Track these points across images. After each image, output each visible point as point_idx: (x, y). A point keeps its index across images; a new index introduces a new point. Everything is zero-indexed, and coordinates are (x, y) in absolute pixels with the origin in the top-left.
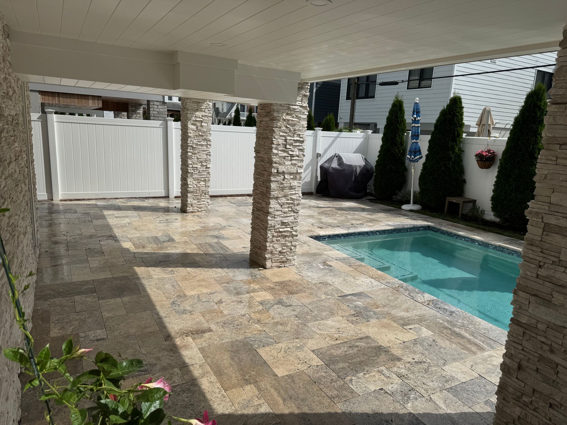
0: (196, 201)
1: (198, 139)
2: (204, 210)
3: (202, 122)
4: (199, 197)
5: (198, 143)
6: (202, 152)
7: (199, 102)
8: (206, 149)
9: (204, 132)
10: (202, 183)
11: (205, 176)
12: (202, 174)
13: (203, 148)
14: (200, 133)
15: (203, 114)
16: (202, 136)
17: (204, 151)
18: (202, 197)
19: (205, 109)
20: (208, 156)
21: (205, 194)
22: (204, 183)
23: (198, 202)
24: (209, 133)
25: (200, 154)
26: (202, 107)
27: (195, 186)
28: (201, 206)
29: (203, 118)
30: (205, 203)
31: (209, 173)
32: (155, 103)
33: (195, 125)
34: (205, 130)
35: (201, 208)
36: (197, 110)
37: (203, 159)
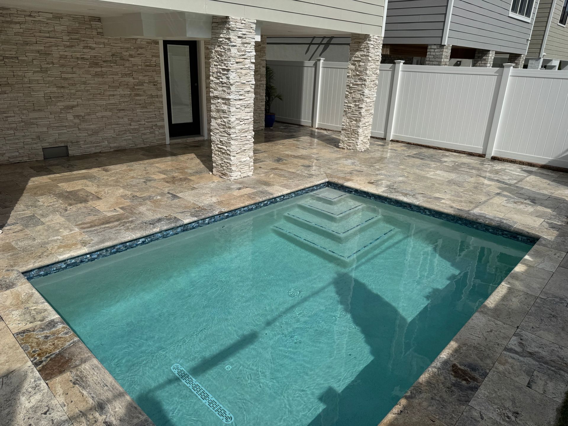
0: (346, 139)
1: (355, 79)
2: (353, 149)
3: (360, 61)
4: (350, 135)
5: (355, 83)
6: (358, 92)
7: (360, 42)
8: (360, 89)
9: (360, 72)
10: (354, 122)
11: (357, 116)
12: (355, 113)
13: (359, 87)
14: (358, 73)
15: (362, 53)
16: (359, 75)
17: (359, 90)
18: (352, 136)
19: (364, 48)
20: (362, 96)
21: (355, 134)
22: (355, 122)
23: (348, 140)
24: (365, 73)
25: (355, 93)
26: (361, 47)
27: (348, 124)
28: (350, 144)
29: (362, 57)
30: (354, 142)
31: (361, 113)
32: (433, 47)
33: (354, 65)
34: (362, 69)
35: (350, 146)
36: (357, 50)
37: (357, 98)
